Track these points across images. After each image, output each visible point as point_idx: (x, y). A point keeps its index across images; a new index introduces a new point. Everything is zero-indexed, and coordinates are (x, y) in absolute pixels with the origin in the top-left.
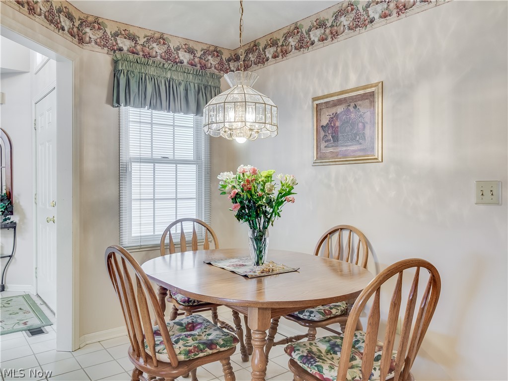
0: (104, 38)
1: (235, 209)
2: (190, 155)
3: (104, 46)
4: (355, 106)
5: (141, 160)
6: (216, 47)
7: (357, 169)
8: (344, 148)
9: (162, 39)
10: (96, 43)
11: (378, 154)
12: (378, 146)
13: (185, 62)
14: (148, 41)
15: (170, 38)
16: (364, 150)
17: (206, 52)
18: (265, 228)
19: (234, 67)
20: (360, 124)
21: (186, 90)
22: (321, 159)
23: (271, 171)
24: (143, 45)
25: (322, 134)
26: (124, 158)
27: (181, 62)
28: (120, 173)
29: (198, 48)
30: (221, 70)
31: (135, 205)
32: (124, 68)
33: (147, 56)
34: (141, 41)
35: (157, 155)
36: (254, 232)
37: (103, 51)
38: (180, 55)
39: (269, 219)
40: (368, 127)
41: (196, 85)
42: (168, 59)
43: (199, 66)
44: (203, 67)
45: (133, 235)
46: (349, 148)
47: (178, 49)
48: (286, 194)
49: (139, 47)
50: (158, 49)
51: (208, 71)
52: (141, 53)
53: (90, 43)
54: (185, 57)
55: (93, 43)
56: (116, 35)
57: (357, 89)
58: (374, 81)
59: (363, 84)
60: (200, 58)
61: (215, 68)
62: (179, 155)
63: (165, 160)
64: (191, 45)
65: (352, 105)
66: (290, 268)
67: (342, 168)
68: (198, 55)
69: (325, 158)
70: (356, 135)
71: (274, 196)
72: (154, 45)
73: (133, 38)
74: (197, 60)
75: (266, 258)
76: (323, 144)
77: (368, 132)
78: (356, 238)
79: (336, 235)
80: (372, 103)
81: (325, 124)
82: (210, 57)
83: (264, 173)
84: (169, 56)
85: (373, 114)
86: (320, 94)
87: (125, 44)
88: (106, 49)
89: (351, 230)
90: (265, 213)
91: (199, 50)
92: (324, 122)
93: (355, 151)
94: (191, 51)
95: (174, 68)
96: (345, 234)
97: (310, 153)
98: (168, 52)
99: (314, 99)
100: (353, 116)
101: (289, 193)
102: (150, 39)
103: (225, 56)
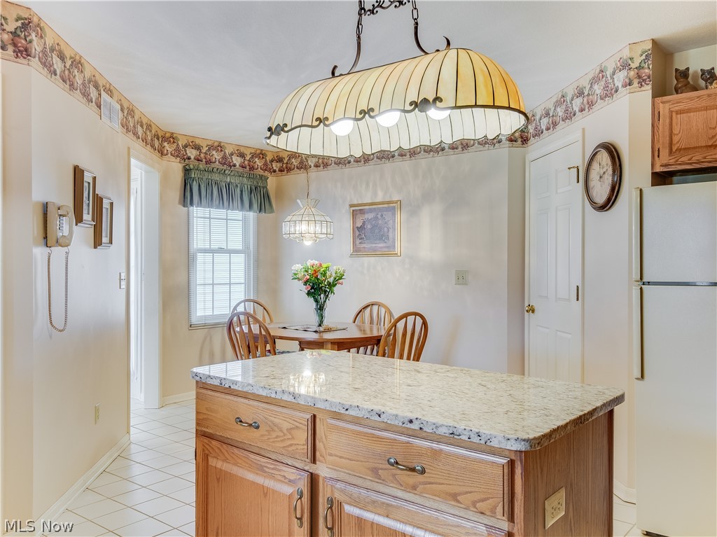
0: (177, 149)
1: (305, 289)
2: (239, 246)
3: (177, 156)
4: (382, 216)
5: (205, 251)
6: (262, 150)
7: (384, 260)
8: (374, 245)
9: (219, 147)
10: (172, 154)
11: (397, 250)
12: (397, 244)
13: (238, 165)
14: (209, 149)
15: (226, 145)
16: (388, 247)
17: (254, 155)
18: (325, 302)
19: (276, 166)
20: (386, 229)
21: (242, 191)
22: (357, 251)
23: (330, 264)
24: (206, 153)
25: (357, 233)
26: (192, 251)
27: (235, 166)
28: (189, 261)
29: (248, 152)
30: (266, 170)
31: (200, 290)
32: (196, 176)
33: (209, 162)
34: (204, 150)
35: (215, 246)
36: (317, 305)
37: (176, 161)
38: (234, 159)
39: (327, 296)
40: (391, 231)
41: (249, 187)
42: (225, 164)
43: (248, 167)
44: (252, 168)
45: (198, 315)
46: (377, 245)
47: (232, 154)
48: (339, 278)
49: (202, 155)
50: (217, 156)
51: (255, 172)
52: (204, 160)
53: (167, 154)
54: (237, 161)
55: (169, 155)
56: (186, 146)
57: (383, 203)
58: (395, 198)
59: (387, 199)
60: (249, 161)
61: (261, 168)
62: (231, 247)
63: (221, 250)
64: (242, 150)
65: (380, 214)
66: (342, 327)
67: (372, 260)
68: (248, 158)
69: (360, 251)
70: (383, 236)
71: (331, 280)
72: (214, 152)
73: (198, 148)
74: (246, 162)
75: (325, 322)
76: (358, 241)
77: (391, 235)
78: (383, 310)
79: (369, 309)
80: (394, 214)
81: (359, 226)
82: (256, 160)
83: (324, 266)
84: (225, 161)
85: (394, 222)
86: (356, 202)
87: (192, 153)
88: (178, 159)
89: (379, 305)
90: (325, 291)
91: (248, 154)
92: (359, 224)
93: (381, 248)
94: (242, 155)
95: (232, 174)
96: (375, 308)
97: (349, 248)
98: (224, 157)
99: (351, 206)
100: (380, 222)
101: (341, 278)
102: (211, 148)
103: (269, 158)
